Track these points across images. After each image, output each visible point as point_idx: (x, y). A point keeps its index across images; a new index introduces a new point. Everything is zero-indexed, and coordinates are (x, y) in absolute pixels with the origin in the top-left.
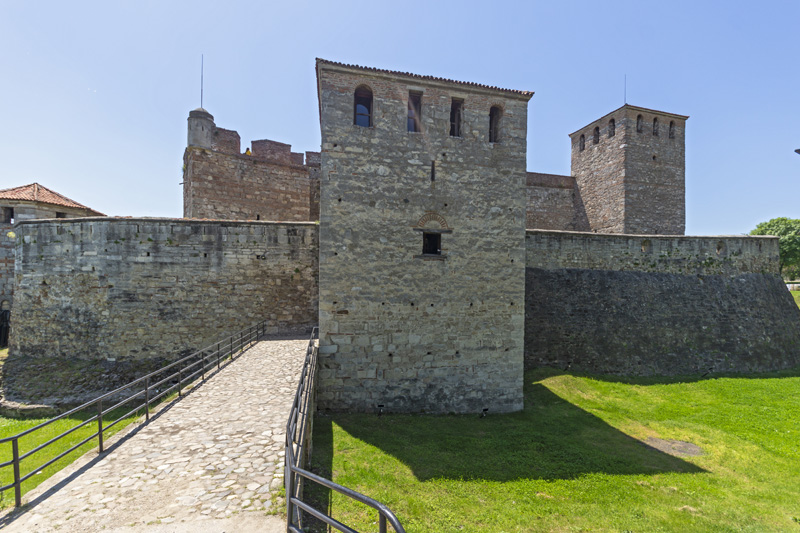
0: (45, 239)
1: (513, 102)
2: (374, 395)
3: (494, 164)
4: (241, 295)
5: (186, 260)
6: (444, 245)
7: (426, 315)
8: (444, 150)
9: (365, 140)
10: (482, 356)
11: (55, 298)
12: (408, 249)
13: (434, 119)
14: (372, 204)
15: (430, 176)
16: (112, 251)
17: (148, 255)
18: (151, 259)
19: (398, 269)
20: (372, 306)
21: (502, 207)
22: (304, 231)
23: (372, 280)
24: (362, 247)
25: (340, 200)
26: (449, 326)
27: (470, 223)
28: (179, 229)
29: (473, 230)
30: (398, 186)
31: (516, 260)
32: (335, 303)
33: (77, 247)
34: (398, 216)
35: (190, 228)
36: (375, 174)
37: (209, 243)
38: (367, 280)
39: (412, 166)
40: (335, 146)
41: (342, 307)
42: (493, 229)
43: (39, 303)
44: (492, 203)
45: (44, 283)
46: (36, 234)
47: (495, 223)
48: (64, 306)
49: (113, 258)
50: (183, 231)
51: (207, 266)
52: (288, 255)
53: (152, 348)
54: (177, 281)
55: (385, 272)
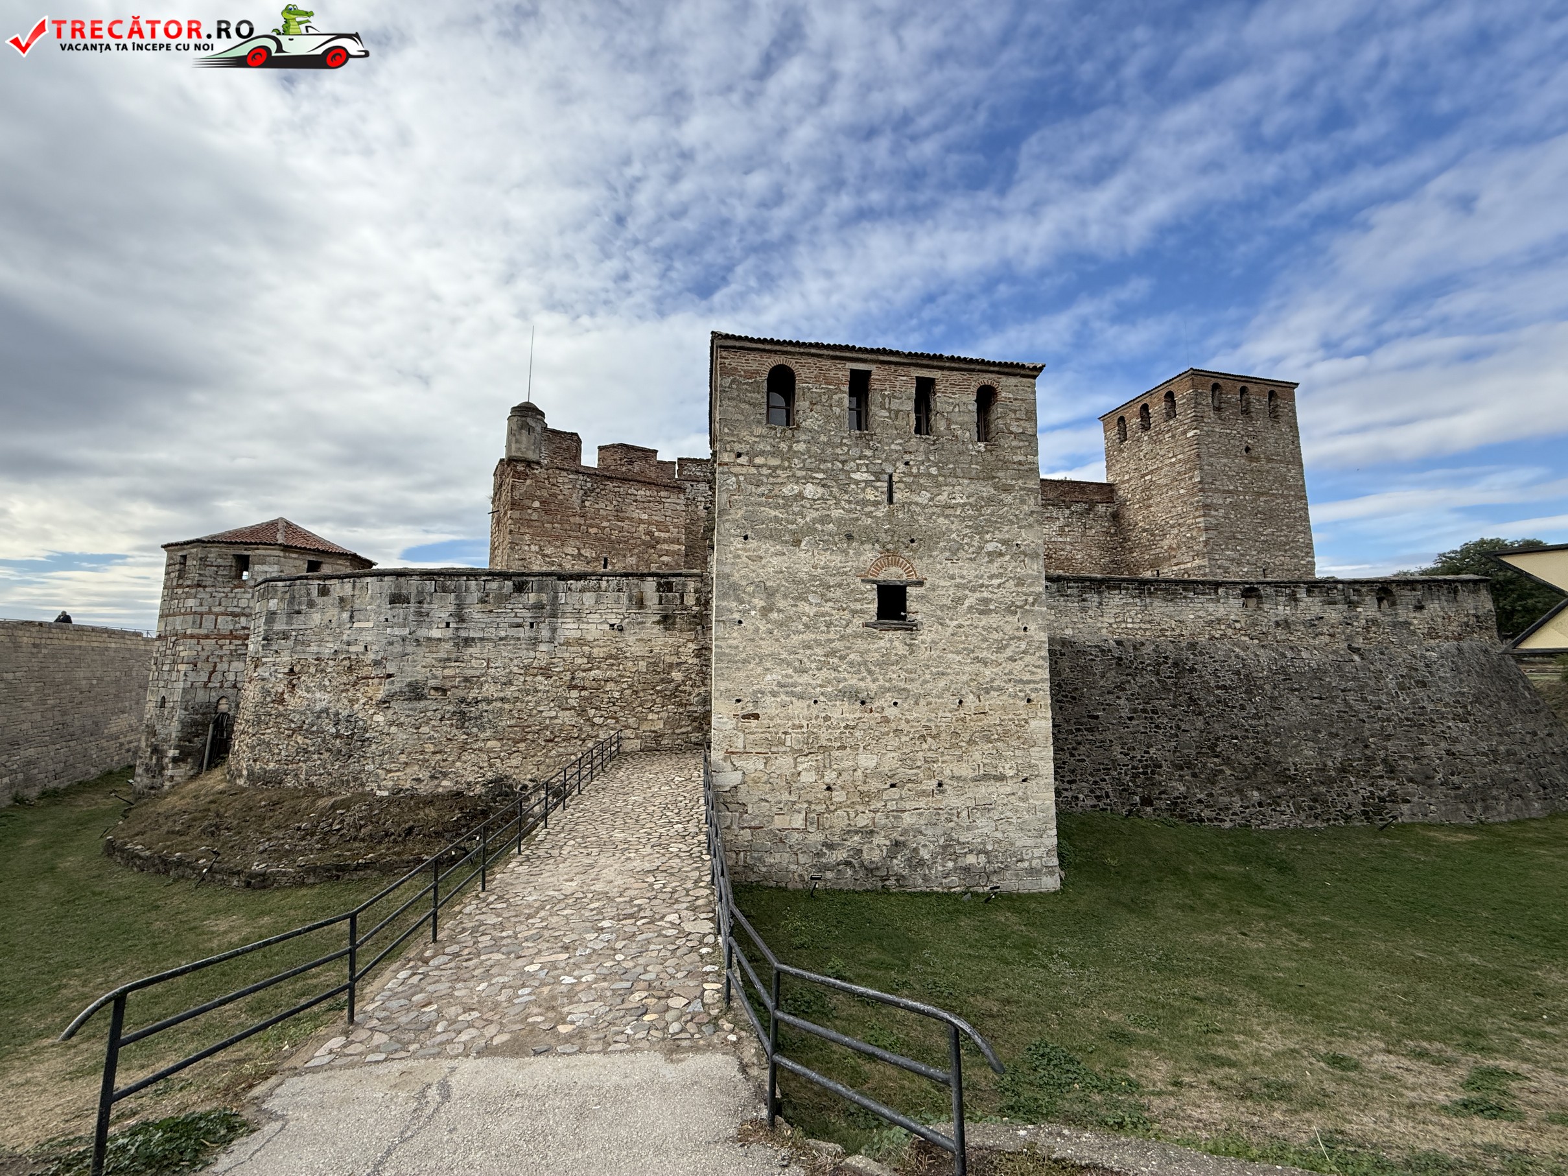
0: (300, 604)
1: (1013, 381)
2: (802, 859)
3: (987, 476)
4: (584, 688)
5: (503, 634)
6: (911, 605)
7: (887, 720)
8: (907, 457)
9: (784, 446)
10: (983, 791)
11: (305, 694)
12: (854, 612)
13: (889, 410)
14: (796, 543)
15: (885, 497)
16: (395, 620)
17: (448, 625)
18: (449, 633)
19: (838, 645)
20: (799, 708)
21: (1004, 542)
22: (684, 585)
23: (797, 664)
24: (780, 611)
25: (746, 538)
26: (923, 738)
27: (952, 569)
28: (494, 585)
29: (958, 580)
30: (836, 513)
31: (1032, 627)
32: (738, 701)
33: (346, 616)
34: (837, 559)
35: (511, 583)
36: (800, 496)
37: (539, 606)
38: (789, 664)
39: (857, 483)
40: (739, 455)
41: (750, 709)
42: (991, 577)
43: (282, 701)
44: (988, 537)
45: (292, 670)
46: (287, 596)
47: (994, 568)
48: (318, 708)
49: (397, 631)
50: (501, 588)
51: (535, 642)
52: (659, 623)
53: (445, 775)
54: (488, 667)
55: (819, 651)
